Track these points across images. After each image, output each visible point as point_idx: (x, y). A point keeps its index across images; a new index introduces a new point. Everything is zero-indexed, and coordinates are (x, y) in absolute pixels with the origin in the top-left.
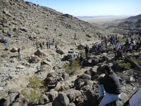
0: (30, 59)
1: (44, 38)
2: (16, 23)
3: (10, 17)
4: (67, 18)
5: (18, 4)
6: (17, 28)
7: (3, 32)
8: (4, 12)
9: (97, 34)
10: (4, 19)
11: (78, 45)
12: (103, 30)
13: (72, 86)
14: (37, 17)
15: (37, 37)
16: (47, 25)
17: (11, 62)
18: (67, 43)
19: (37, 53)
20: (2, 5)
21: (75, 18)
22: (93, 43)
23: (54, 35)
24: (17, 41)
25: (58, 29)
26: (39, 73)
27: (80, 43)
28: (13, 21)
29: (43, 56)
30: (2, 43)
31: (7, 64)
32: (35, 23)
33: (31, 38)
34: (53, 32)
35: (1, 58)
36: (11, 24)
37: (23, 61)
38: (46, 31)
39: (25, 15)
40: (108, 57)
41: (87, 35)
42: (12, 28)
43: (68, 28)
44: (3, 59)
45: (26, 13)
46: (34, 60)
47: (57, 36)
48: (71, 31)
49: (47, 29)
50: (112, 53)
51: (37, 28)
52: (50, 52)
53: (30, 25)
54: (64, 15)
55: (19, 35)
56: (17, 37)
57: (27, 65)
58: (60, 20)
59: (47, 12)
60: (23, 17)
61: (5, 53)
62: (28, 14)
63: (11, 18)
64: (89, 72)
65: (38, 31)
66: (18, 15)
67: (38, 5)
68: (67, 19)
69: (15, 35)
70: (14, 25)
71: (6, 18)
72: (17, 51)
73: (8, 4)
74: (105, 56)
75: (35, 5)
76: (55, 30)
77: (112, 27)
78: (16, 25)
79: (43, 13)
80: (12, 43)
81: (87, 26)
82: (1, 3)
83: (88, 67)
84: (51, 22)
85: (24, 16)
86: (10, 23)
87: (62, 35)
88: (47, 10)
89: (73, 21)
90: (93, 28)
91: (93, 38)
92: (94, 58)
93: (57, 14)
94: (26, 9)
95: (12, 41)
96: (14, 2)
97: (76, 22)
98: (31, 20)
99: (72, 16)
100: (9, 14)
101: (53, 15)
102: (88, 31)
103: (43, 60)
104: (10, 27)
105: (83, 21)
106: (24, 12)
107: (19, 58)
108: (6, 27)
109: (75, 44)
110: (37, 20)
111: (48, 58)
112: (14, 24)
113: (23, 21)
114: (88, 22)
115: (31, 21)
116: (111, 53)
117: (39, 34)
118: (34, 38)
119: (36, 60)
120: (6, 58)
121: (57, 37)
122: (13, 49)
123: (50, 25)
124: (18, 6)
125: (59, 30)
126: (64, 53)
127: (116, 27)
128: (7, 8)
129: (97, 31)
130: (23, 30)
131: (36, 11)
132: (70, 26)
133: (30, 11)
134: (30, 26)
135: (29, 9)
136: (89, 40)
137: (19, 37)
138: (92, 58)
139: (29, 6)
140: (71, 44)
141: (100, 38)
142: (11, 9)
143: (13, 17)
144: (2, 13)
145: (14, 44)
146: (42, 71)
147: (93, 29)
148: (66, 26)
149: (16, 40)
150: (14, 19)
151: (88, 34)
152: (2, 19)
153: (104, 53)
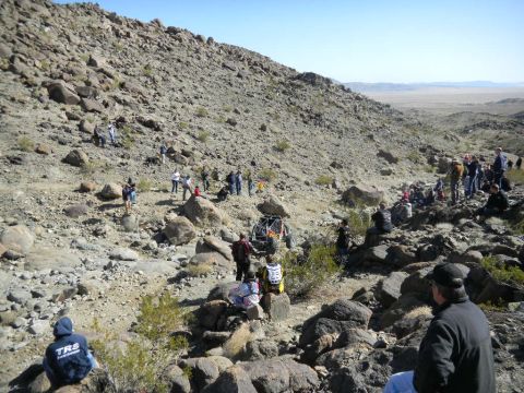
0: (159, 230)
1: (219, 157)
2: (128, 98)
3: (111, 77)
4: (312, 88)
5: (139, 35)
6: (128, 119)
7: (81, 128)
8: (91, 63)
9: (423, 150)
10: (88, 83)
11: (343, 187)
12: (446, 138)
13: (290, 345)
14: (202, 79)
15: (195, 152)
16: (236, 111)
17: (96, 233)
18: (304, 178)
19: (186, 208)
20: (88, 38)
21: (342, 87)
22: (405, 185)
23: (257, 148)
24: (124, 161)
25: (272, 125)
26: (183, 280)
27: (352, 182)
28: (119, 93)
29: (206, 220)
30: (72, 165)
31: (82, 241)
32: (194, 100)
33: (174, 152)
34: (252, 137)
35: (65, 217)
36: (111, 104)
37: (137, 235)
38: (227, 132)
39: (162, 73)
40: (458, 239)
41: (381, 154)
42: (111, 118)
43: (312, 123)
44: (70, 220)
45: (166, 65)
46: (175, 233)
47: (266, 151)
48: (321, 136)
49: (234, 124)
50: (474, 224)
51: (198, 120)
52: (236, 206)
53: (174, 108)
54: (300, 77)
55: (133, 141)
56: (127, 148)
57: (147, 248)
58: (284, 92)
59: (238, 66)
60: (154, 81)
61: (80, 201)
62: (172, 69)
63: (111, 80)
64: (369, 294)
65: (200, 128)
66: (137, 73)
67: (210, 40)
68: (310, 91)
69: (120, 140)
70: (122, 107)
71: (95, 81)
72: (117, 197)
73: (107, 35)
74: (444, 236)
75: (199, 38)
76: (263, 128)
77: (485, 125)
78: (128, 108)
79: (224, 66)
80: (107, 167)
81: (385, 118)
82: (87, 31)
83: (371, 276)
84: (249, 100)
85: (157, 77)
86: (107, 99)
87: (287, 147)
88: (240, 56)
89: (332, 98)
90: (407, 126)
91: (405, 165)
92: (397, 239)
93: (275, 74)
94: (167, 53)
95: (109, 160)
96: (128, 30)
97: (342, 104)
98: (181, 90)
99: (328, 81)
100: (106, 70)
101: (259, 75)
102: (385, 137)
103: (209, 234)
104: (106, 111)
105: (371, 101)
106: (157, 64)
107: (122, 223)
108: (93, 111)
109: (334, 186)
110: (201, 90)
111: (225, 228)
112: (119, 102)
113: (153, 92)
114: (388, 106)
115: (178, 95)
116: (471, 226)
117: (202, 139)
118: (185, 153)
119: (182, 234)
120: (81, 218)
121: (268, 156)
122: (108, 188)
123: (247, 111)
124: (141, 40)
125: (277, 129)
126: (289, 217)
127: (501, 127)
128: (102, 47)
129: (424, 139)
130: (150, 124)
131: (199, 59)
132: (318, 115)
133: (179, 61)
134: (174, 111)
135: (176, 54)
136: (388, 173)
137: (133, 148)
138: (391, 239)
139: (177, 42)
140: (319, 183)
141: (433, 166)
142: (115, 53)
143: (121, 78)
144: (84, 63)
145: (111, 172)
146: (195, 276)
147: (408, 131)
148: (305, 115)
149: (122, 157)
150: (122, 86)
151: (388, 148)
152: (83, 85)
153: (440, 226)
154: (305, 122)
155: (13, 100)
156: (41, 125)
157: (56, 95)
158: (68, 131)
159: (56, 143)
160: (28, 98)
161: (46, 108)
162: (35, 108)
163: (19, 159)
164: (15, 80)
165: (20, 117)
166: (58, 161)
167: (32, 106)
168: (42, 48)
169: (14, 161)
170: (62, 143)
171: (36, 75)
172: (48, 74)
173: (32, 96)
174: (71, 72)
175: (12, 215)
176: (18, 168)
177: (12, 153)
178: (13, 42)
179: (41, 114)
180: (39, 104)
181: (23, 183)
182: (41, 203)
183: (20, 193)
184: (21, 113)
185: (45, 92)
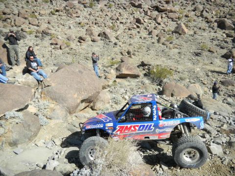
7: (233, 41)
31: (230, 100)
35: (220, 85)
44: (223, 87)
61: (230, 78)
120: (230, 87)
155: (200, 28)
156: (212, 39)
157: (222, 25)
158: (226, 42)
159: (219, 48)
160: (207, 28)
161: (215, 32)
162: (210, 32)
163: (200, 54)
164: (202, 20)
165: (202, 36)
166: (219, 56)
167: (208, 31)
168: (217, 5)
169: (197, 54)
170: (222, 48)
171: (212, 17)
172: (219, 16)
173: (209, 27)
174: (231, 15)
175: (193, 79)
176: (199, 58)
177: (196, 51)
178: (204, 4)
179: (213, 34)
180: (212, 30)
181: (200, 65)
182: (208, 76)
183: (198, 69)
184: (203, 34)
185: (216, 24)
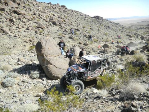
1: (95, 37)
2: (68, 24)
9: (135, 34)
16: (90, 26)
19: (104, 46)
21: (106, 19)
32: (80, 24)
33: (86, 36)
36: (66, 25)
38: (92, 31)
41: (128, 35)
43: (107, 28)
49: (92, 29)
54: (94, 17)
77: (141, 28)
79: (80, 15)
84: (91, 23)
87: (106, 34)
99: (102, 18)
105: (114, 23)
108: (63, 27)
114: (119, 24)
117: (89, 33)
154: (106, 28)
